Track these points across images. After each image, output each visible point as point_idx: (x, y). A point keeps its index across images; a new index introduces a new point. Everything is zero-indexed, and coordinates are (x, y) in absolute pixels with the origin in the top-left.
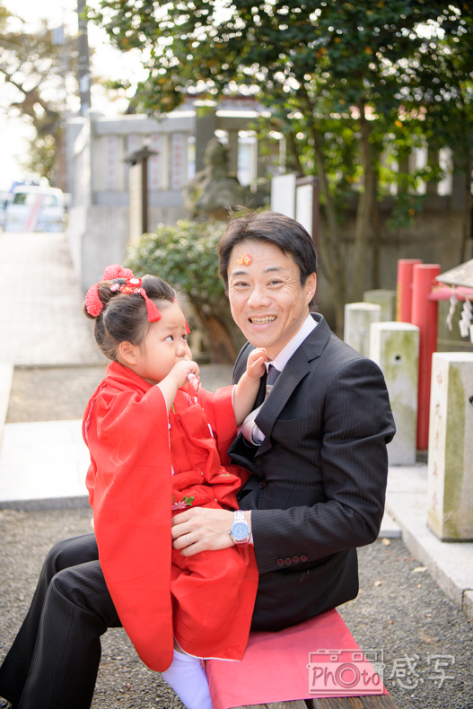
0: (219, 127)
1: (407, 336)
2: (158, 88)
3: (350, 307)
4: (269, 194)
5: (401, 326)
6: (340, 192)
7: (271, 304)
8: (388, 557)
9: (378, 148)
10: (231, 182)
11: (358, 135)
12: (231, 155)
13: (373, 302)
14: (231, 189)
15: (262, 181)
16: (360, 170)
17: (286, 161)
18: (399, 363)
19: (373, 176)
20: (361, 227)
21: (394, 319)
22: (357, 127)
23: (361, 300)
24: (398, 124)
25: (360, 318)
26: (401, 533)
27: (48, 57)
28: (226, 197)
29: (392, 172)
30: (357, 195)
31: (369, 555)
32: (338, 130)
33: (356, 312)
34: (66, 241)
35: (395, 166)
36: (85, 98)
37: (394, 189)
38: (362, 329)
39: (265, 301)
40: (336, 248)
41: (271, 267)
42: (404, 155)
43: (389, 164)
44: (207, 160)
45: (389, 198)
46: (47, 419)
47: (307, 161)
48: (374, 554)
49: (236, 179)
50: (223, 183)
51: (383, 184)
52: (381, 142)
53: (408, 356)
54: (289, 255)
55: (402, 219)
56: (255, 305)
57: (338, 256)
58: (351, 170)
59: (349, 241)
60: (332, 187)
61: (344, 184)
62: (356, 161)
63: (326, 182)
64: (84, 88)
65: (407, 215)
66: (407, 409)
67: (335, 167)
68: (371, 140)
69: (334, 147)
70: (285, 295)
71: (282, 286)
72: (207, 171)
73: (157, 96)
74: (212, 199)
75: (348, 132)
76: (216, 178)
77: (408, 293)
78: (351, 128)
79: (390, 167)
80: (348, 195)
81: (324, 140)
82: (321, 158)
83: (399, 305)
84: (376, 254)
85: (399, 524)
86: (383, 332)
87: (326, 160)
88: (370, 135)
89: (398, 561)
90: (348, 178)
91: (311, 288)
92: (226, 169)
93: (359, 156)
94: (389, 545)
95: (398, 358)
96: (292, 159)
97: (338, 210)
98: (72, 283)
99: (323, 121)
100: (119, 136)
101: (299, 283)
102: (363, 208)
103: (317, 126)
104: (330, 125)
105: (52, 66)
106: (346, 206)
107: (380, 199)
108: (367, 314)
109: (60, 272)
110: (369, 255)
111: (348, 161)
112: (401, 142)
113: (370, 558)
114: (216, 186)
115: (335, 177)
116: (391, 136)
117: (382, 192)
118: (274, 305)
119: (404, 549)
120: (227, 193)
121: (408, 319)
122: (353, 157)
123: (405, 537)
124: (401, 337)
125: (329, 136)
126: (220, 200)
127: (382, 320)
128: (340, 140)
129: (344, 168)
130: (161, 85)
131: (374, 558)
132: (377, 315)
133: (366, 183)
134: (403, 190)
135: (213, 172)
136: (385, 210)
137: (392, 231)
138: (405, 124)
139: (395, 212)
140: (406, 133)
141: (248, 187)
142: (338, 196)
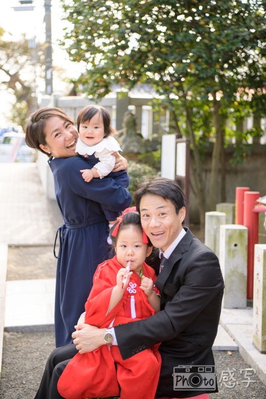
0: (130, 104)
1: (241, 233)
2: (96, 84)
3: (208, 214)
4: (160, 143)
5: (238, 227)
6: (201, 142)
7: (160, 226)
8: (231, 362)
9: (224, 117)
10: (138, 137)
11: (212, 109)
12: (137, 121)
13: (222, 211)
14: (138, 142)
15: (155, 135)
16: (214, 129)
17: (170, 124)
18: (236, 248)
19: (221, 133)
20: (214, 163)
21: (234, 223)
22: (211, 105)
23: (214, 210)
24: (236, 103)
25: (214, 221)
26: (238, 348)
27: (25, 55)
28: (134, 146)
29: (233, 131)
30: (212, 144)
31: (220, 360)
32: (200, 107)
33: (211, 217)
34: (37, 168)
35: (234, 128)
36: (49, 82)
37: (234, 141)
38: (215, 227)
39: (158, 224)
40: (200, 176)
41: (160, 206)
42: (240, 122)
43: (231, 127)
44: (124, 125)
45: (231, 145)
46: (30, 279)
47: (183, 124)
48: (223, 360)
49: (140, 135)
50: (133, 138)
51: (227, 138)
52: (226, 113)
53: (242, 244)
54: (168, 200)
55: (238, 158)
56: (153, 226)
57: (201, 180)
58: (208, 130)
59: (207, 171)
60: (197, 139)
61: (204, 138)
62: (211, 125)
63: (194, 136)
64: (49, 77)
65: (241, 156)
66: (241, 275)
67: (199, 128)
68: (220, 112)
69: (198, 116)
70: (168, 220)
71: (166, 216)
72: (124, 130)
73: (95, 89)
74: (127, 147)
75: (206, 108)
76: (129, 135)
77: (242, 207)
78: (208, 105)
79: (231, 128)
80: (207, 145)
81: (192, 112)
82: (190, 122)
83: (237, 213)
84: (224, 179)
85: (237, 342)
86: (227, 230)
87: (194, 124)
88: (219, 109)
89: (237, 364)
90: (207, 134)
91: (182, 214)
92: (135, 130)
93: (213, 121)
94: (231, 355)
95: (236, 245)
96: (173, 123)
97: (201, 153)
98: (41, 194)
99: (191, 101)
100: (71, 108)
101: (175, 213)
102: (216, 152)
103: (188, 104)
104: (196, 104)
105: (27, 60)
106: (206, 151)
107: (226, 146)
108: (218, 218)
109: (34, 187)
110: (220, 179)
111: (206, 124)
112: (238, 114)
113: (221, 362)
114: (129, 140)
115: (199, 133)
116: (232, 110)
117: (227, 143)
118: (162, 226)
119: (240, 358)
120: (135, 144)
121: (241, 223)
122: (210, 122)
123: (240, 350)
124: (237, 233)
125: (195, 110)
126: (131, 148)
127: (227, 223)
128: (202, 112)
129: (204, 128)
130: (98, 82)
131: (223, 362)
132: (224, 219)
133: (217, 138)
134: (239, 142)
135: (127, 131)
136: (228, 153)
137: (233, 165)
138: (240, 104)
139: (235, 155)
140: (241, 109)
141: (148, 140)
142: (200, 144)
